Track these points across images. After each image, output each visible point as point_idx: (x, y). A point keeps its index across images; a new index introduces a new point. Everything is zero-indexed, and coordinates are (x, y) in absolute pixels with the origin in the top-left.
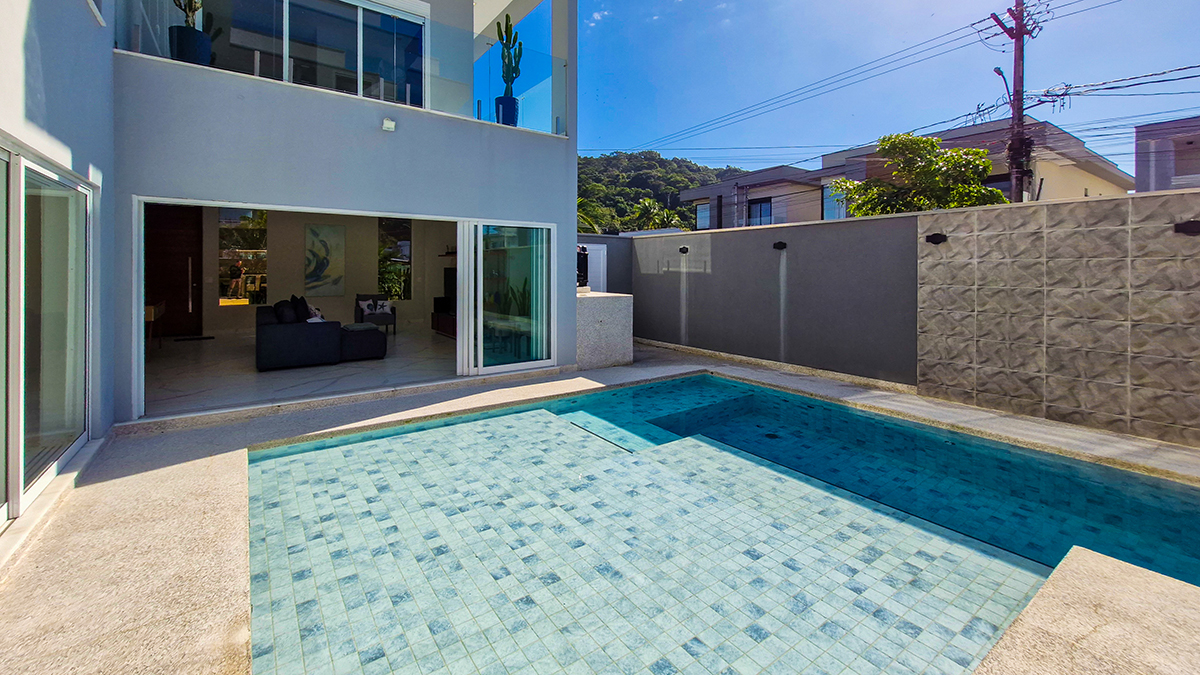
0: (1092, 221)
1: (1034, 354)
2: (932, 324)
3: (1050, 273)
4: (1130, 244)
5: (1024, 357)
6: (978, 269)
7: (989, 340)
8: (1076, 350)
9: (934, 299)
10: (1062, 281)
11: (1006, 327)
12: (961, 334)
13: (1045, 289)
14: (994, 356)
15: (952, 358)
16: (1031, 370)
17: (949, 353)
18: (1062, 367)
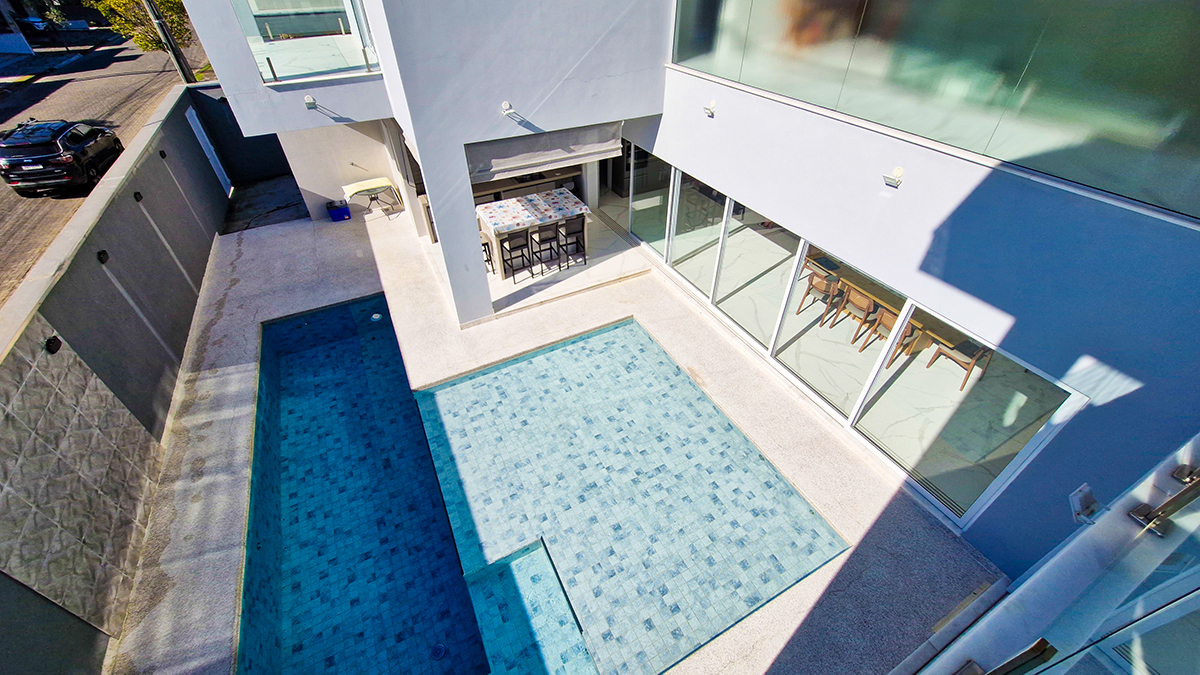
0: (18, 379)
1: (104, 502)
2: (57, 581)
3: (47, 440)
4: (48, 380)
5: (105, 513)
6: (17, 491)
7: (86, 530)
8: (108, 473)
9: (30, 560)
10: (57, 438)
11: (79, 508)
12: (74, 553)
13: (58, 453)
14: (100, 536)
15: (94, 578)
16: (116, 516)
17: (88, 579)
18: (116, 491)
